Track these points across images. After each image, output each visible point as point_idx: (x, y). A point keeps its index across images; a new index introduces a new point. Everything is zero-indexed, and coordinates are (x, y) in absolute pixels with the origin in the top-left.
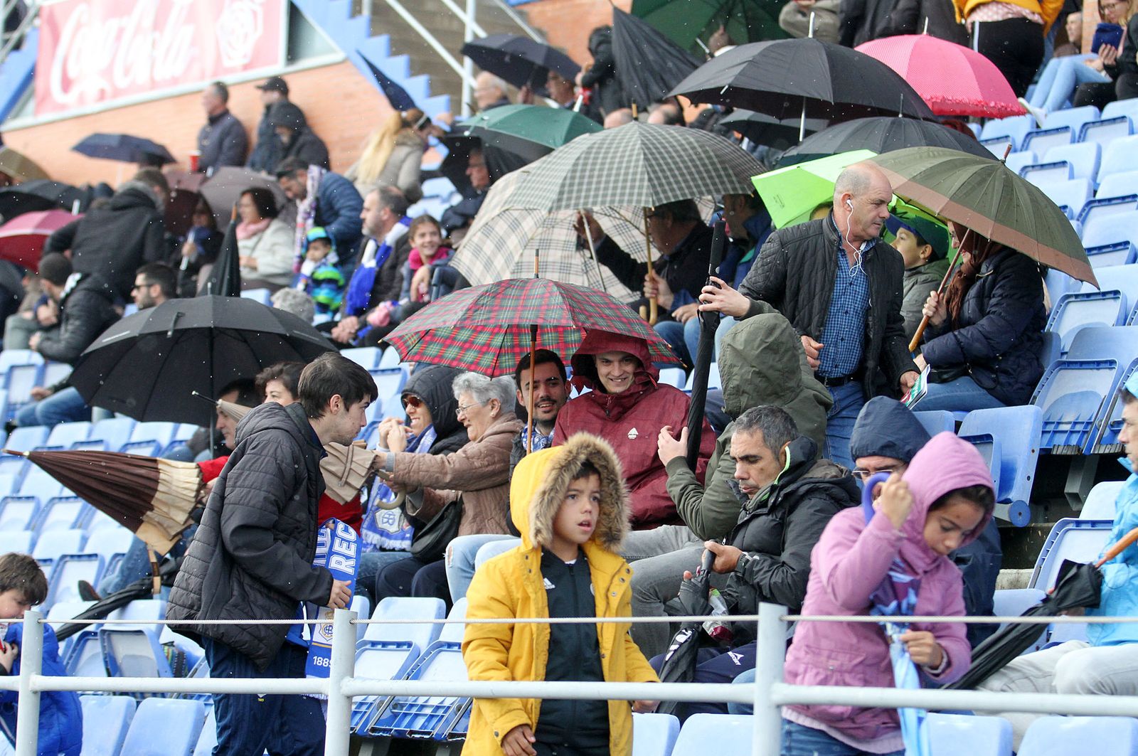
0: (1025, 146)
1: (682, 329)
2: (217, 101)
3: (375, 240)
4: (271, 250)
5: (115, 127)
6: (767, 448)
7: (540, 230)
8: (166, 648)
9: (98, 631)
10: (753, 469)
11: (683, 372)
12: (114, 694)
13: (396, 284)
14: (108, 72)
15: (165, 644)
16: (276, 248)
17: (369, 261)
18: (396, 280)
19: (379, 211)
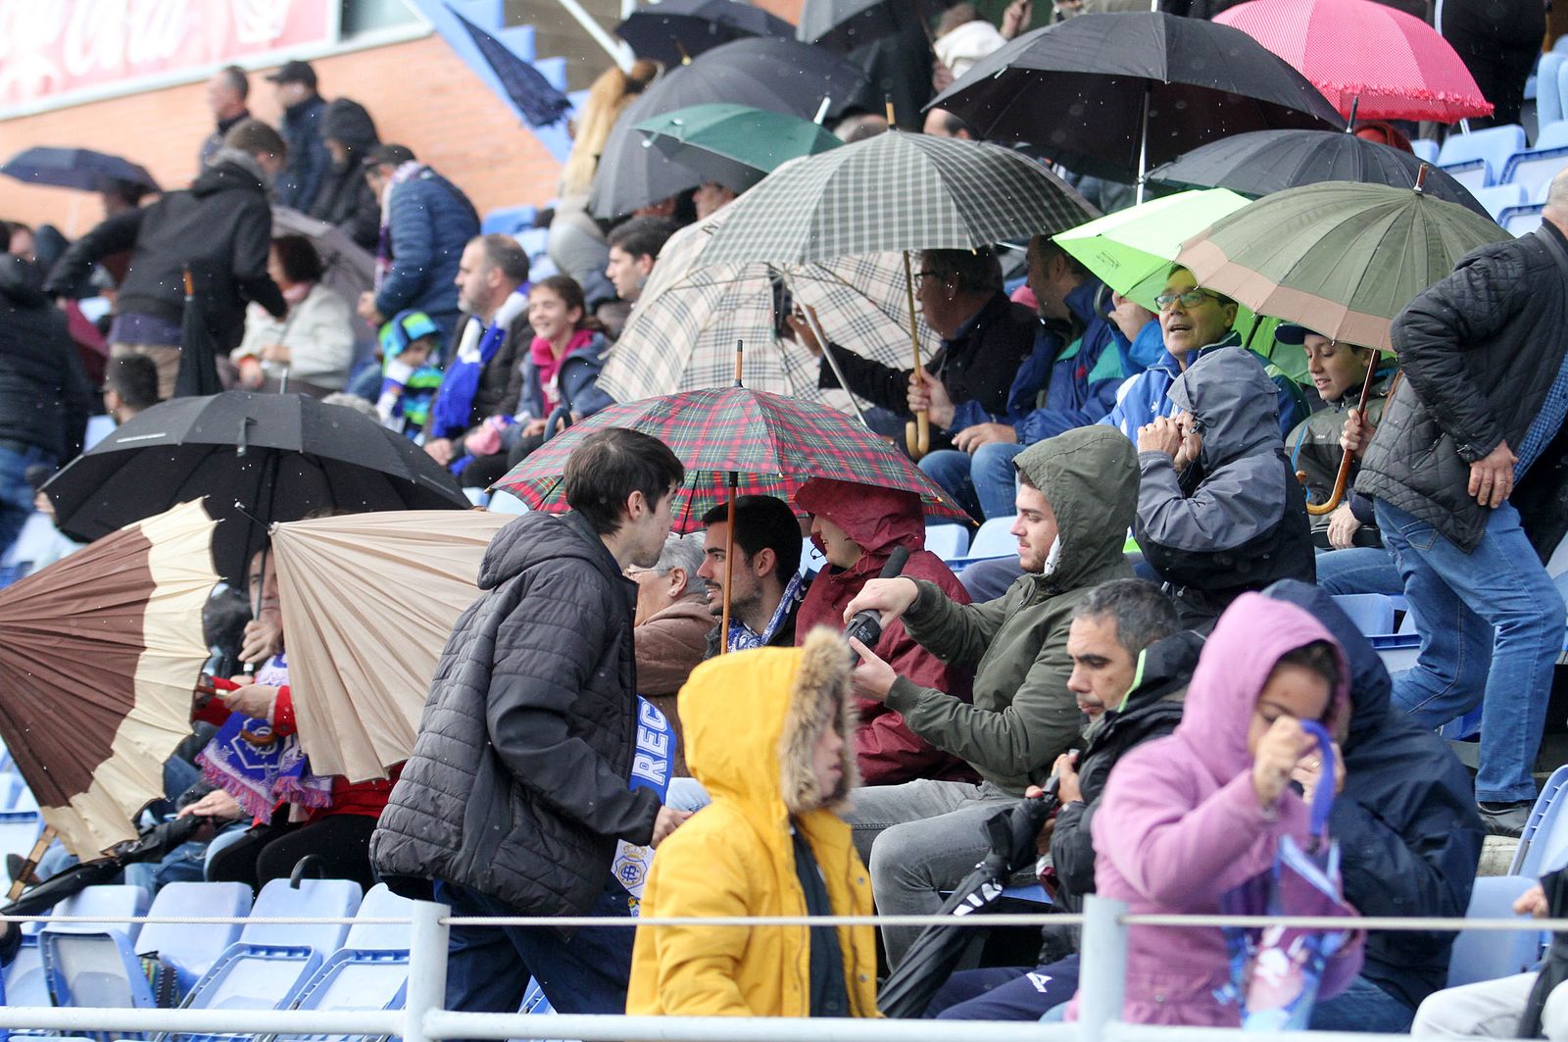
0: (1507, 176)
1: (969, 463)
2: (230, 96)
3: (479, 320)
4: (312, 334)
5: (66, 136)
6: (1121, 645)
7: (716, 315)
8: (146, 961)
9: (39, 934)
10: (1098, 676)
11: (965, 531)
12: (63, 1033)
13: (511, 389)
14: (56, 50)
15: (144, 956)
16: (321, 331)
17: (469, 353)
18: (512, 383)
19: (485, 272)
